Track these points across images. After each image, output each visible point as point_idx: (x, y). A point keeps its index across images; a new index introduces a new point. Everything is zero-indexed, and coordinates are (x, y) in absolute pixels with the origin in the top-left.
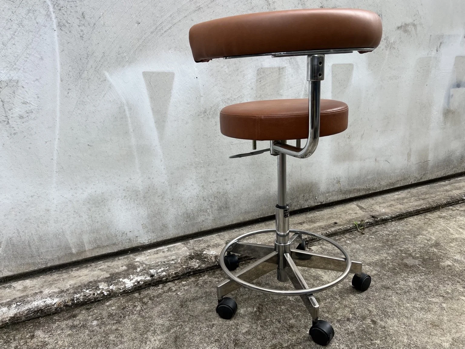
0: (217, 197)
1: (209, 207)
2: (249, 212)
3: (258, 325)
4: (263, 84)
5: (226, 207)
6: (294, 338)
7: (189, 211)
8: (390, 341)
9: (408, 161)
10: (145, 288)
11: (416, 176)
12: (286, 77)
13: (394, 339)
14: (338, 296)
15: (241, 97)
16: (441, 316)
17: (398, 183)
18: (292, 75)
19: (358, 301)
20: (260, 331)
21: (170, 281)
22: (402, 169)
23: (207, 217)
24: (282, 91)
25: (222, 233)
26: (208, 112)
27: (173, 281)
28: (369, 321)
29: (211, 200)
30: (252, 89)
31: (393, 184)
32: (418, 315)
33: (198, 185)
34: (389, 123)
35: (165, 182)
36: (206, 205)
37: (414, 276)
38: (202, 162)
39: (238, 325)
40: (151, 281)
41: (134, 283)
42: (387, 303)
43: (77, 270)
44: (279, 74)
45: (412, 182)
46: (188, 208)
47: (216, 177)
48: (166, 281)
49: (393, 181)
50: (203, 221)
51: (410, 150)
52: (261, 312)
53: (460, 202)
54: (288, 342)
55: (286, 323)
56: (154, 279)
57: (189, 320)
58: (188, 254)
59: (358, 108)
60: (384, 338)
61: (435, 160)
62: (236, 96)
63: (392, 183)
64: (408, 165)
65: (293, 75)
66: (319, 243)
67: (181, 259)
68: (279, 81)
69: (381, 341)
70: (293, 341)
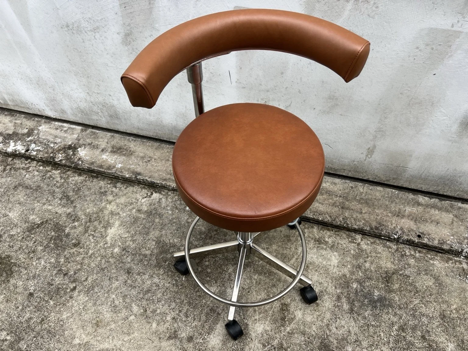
0: (105, 107)
1: (99, 111)
2: (142, 130)
3: (23, 235)
4: (129, 11)
5: (117, 117)
6: (24, 260)
7: (82, 108)
8: (57, 309)
9: (367, 156)
10: (19, 157)
11: (378, 176)
12: (161, 9)
13: (62, 309)
14: (92, 252)
15: (104, 19)
16: (113, 322)
17: (344, 172)
18: (169, 9)
19: (95, 266)
20: (17, 240)
21: (36, 160)
22: (354, 161)
23: (100, 118)
24: (157, 25)
25: (117, 135)
26: (71, 27)
27: (38, 161)
28: (72, 286)
29: (100, 106)
30: (116, 14)
31: (336, 170)
32: (104, 308)
33: (83, 91)
34: (337, 105)
35: (51, 78)
36: (95, 108)
37: (164, 279)
38: (80, 72)
39: (15, 227)
40: (23, 154)
41: (13, 150)
42: (107, 283)
43: (6, 115)
44: (150, 3)
45: (368, 178)
46: (79, 105)
47: (99, 90)
48: (33, 160)
49: (336, 167)
50: (97, 120)
51: (375, 147)
52: (38, 227)
53: (383, 238)
54: (17, 260)
55: (36, 247)
56: (26, 154)
57: (4, 201)
58: (70, 143)
59: (282, 73)
60: (58, 304)
61: (422, 172)
62: (99, 17)
63: (334, 169)
64: (365, 160)
65: (171, 9)
66: (167, 193)
67: (60, 146)
68: (151, 12)
69: (54, 304)
70: (20, 262)
